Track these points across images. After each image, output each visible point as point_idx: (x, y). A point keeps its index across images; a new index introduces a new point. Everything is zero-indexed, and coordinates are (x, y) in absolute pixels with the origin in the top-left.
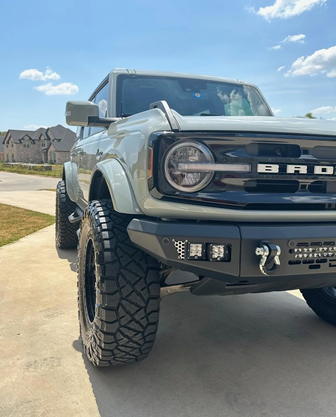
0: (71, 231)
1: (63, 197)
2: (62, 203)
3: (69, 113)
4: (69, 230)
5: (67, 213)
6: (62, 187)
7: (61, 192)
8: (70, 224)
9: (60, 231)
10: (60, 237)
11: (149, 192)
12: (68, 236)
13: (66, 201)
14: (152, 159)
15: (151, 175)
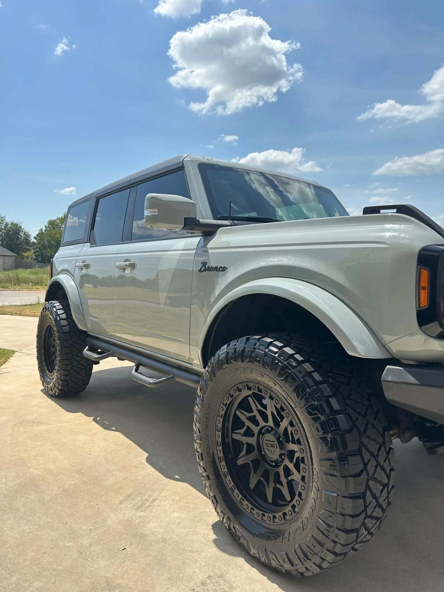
0: (78, 372)
1: (65, 325)
2: (64, 333)
3: (155, 212)
4: (75, 371)
5: (72, 347)
6: (60, 310)
7: (59, 317)
8: (77, 363)
9: (61, 373)
10: (60, 382)
11: (419, 328)
12: (73, 379)
13: (70, 330)
14: (425, 282)
15: (425, 303)
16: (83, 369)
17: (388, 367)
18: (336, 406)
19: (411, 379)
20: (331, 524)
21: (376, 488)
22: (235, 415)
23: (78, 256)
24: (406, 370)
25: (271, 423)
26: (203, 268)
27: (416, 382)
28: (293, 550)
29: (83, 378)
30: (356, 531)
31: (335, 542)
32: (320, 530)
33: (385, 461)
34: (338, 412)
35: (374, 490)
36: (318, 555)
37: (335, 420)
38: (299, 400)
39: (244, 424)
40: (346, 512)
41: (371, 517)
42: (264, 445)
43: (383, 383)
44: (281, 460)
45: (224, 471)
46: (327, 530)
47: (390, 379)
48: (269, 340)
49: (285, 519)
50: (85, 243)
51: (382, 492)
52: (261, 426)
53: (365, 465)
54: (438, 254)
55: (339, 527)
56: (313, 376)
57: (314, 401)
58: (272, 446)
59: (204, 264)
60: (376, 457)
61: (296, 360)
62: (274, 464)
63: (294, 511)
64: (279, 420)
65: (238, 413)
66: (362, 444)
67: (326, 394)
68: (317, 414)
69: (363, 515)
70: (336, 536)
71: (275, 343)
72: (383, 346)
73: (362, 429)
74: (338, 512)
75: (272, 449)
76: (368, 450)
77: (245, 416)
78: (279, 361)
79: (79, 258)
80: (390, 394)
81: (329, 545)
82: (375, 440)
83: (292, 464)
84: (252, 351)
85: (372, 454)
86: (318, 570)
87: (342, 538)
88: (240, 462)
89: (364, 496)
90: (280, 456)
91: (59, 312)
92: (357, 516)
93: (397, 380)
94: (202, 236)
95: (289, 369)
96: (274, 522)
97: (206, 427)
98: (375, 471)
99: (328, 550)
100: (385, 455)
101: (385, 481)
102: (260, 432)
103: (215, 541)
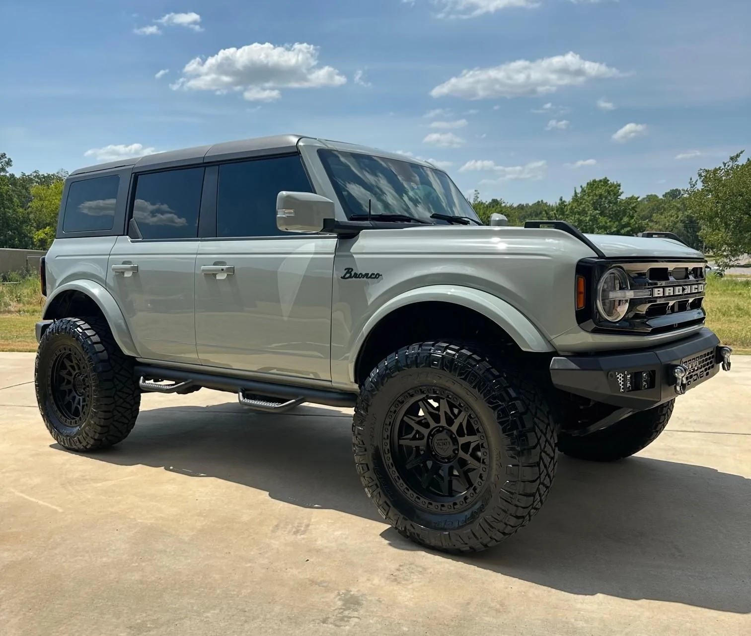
3: (290, 213)
6: (89, 331)
7: (91, 341)
8: (121, 400)
9: (100, 417)
10: (99, 428)
11: (577, 325)
12: (115, 423)
13: (109, 358)
14: (582, 289)
15: (582, 306)
16: (128, 409)
17: (554, 358)
18: (513, 394)
19: (573, 366)
20: (514, 491)
21: (547, 460)
22: (402, 420)
23: (110, 255)
24: (569, 360)
25: (443, 423)
26: (348, 275)
27: (579, 368)
28: (478, 524)
29: (127, 422)
30: (533, 495)
31: (516, 506)
32: (503, 499)
33: (551, 438)
34: (515, 399)
35: (546, 462)
36: (502, 522)
37: (514, 405)
38: (479, 394)
39: (412, 429)
40: (526, 479)
41: (543, 484)
42: (436, 444)
43: (551, 371)
44: (454, 455)
45: (393, 476)
46: (511, 497)
47: (556, 367)
48: (445, 345)
49: (466, 503)
50: (118, 236)
51: (550, 463)
52: (432, 427)
53: (539, 440)
54: (591, 265)
55: (521, 493)
56: (491, 372)
57: (495, 392)
58: (444, 444)
59: (349, 270)
60: (545, 434)
61: (475, 360)
62: (447, 461)
63: (476, 493)
64: (453, 418)
65: (405, 419)
66: (535, 423)
67: (504, 386)
68: (497, 402)
69: (538, 481)
70: (518, 501)
71: (450, 346)
72: (549, 342)
73: (533, 411)
74: (520, 479)
75: (444, 447)
76: (539, 428)
77: (414, 420)
78: (458, 362)
79: (111, 257)
80: (556, 380)
81: (512, 509)
82: (543, 421)
83: (468, 455)
84: (427, 356)
85: (541, 431)
86: (502, 535)
87: (524, 501)
88: (408, 467)
89: (538, 465)
90: (454, 451)
91: (89, 333)
92: (534, 481)
93: (561, 368)
94: (337, 237)
95: (469, 368)
96: (454, 508)
97: (371, 437)
98: (545, 446)
99: (511, 515)
100: (551, 433)
101: (552, 455)
102: (430, 434)
103: (390, 544)
